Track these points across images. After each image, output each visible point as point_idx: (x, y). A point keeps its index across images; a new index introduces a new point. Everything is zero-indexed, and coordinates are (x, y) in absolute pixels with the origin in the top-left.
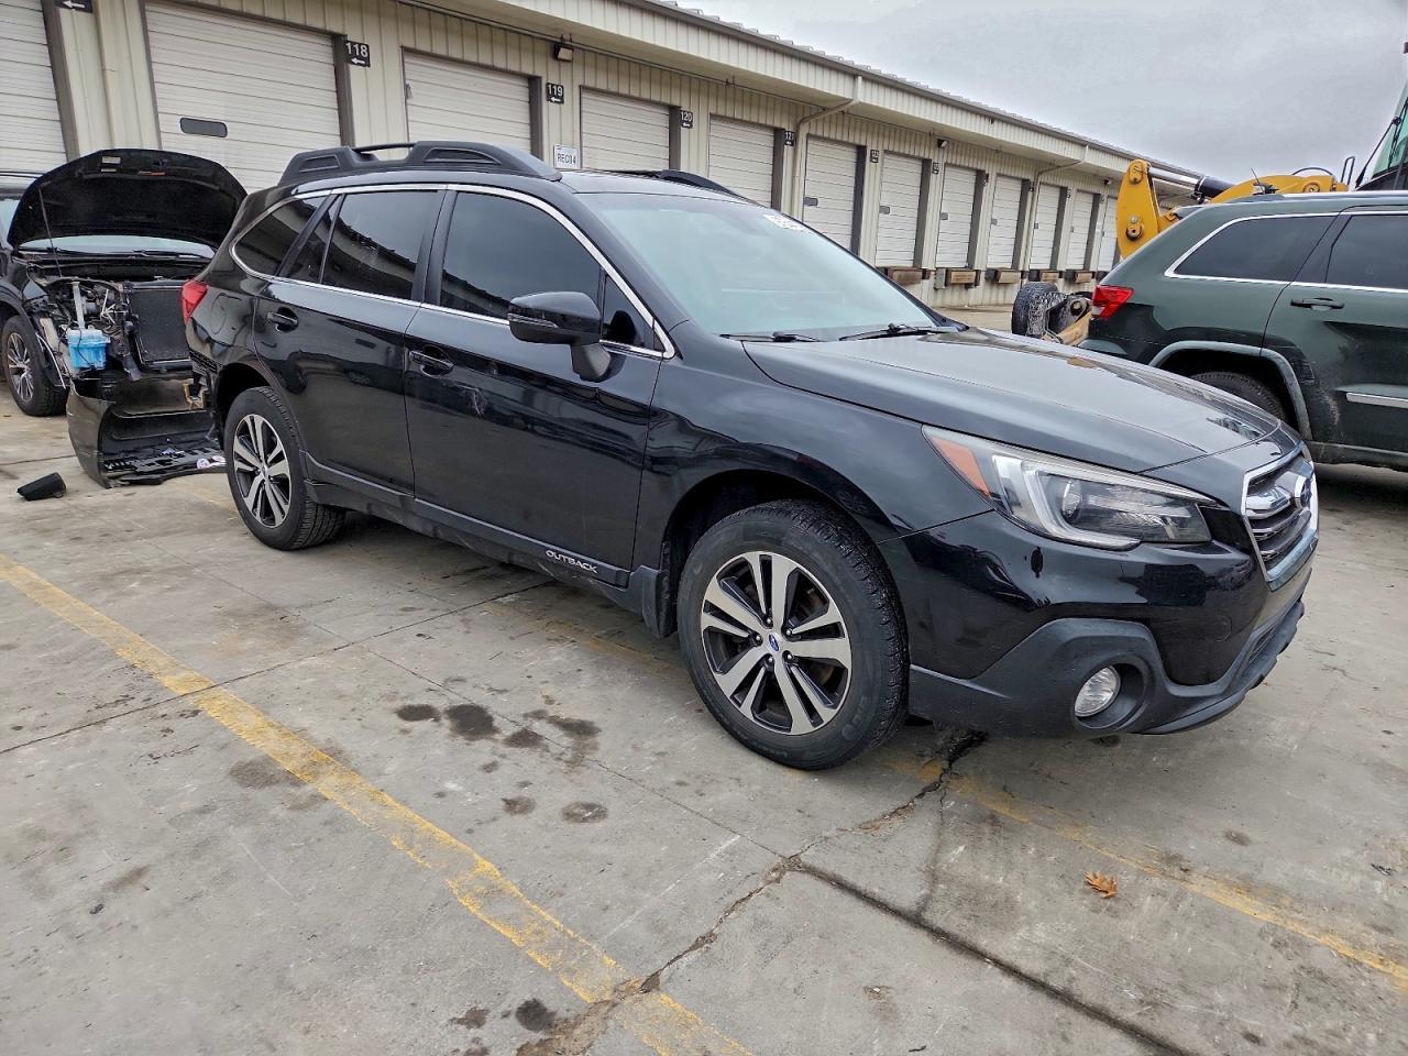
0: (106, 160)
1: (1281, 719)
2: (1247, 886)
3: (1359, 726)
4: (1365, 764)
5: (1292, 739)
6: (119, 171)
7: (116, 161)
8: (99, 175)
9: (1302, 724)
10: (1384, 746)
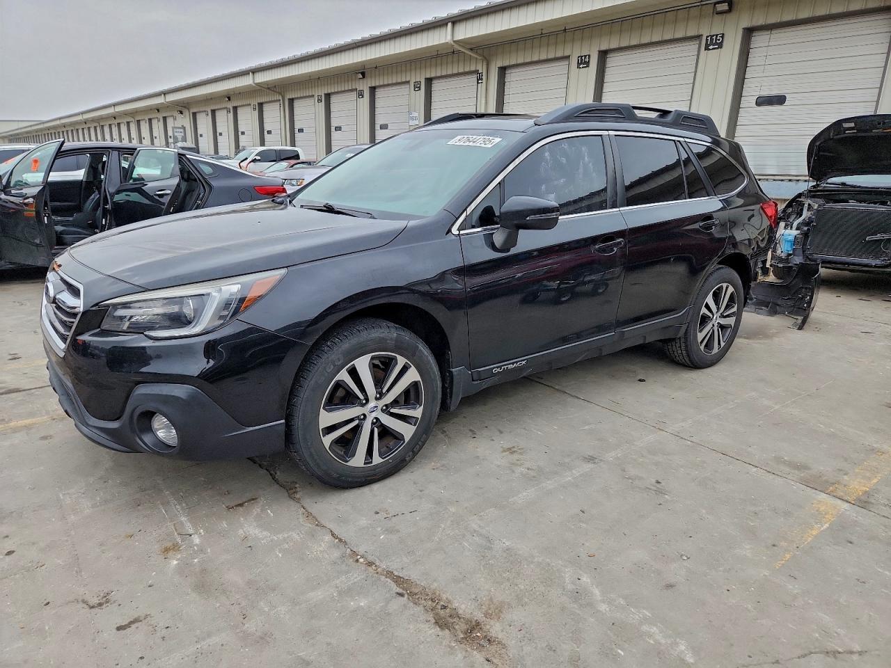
0: (846, 125)
1: (87, 511)
2: (28, 428)
3: (34, 544)
4: (12, 512)
5: (68, 501)
6: (859, 131)
7: (852, 125)
8: (845, 135)
9: (73, 517)
10: (7, 537)
